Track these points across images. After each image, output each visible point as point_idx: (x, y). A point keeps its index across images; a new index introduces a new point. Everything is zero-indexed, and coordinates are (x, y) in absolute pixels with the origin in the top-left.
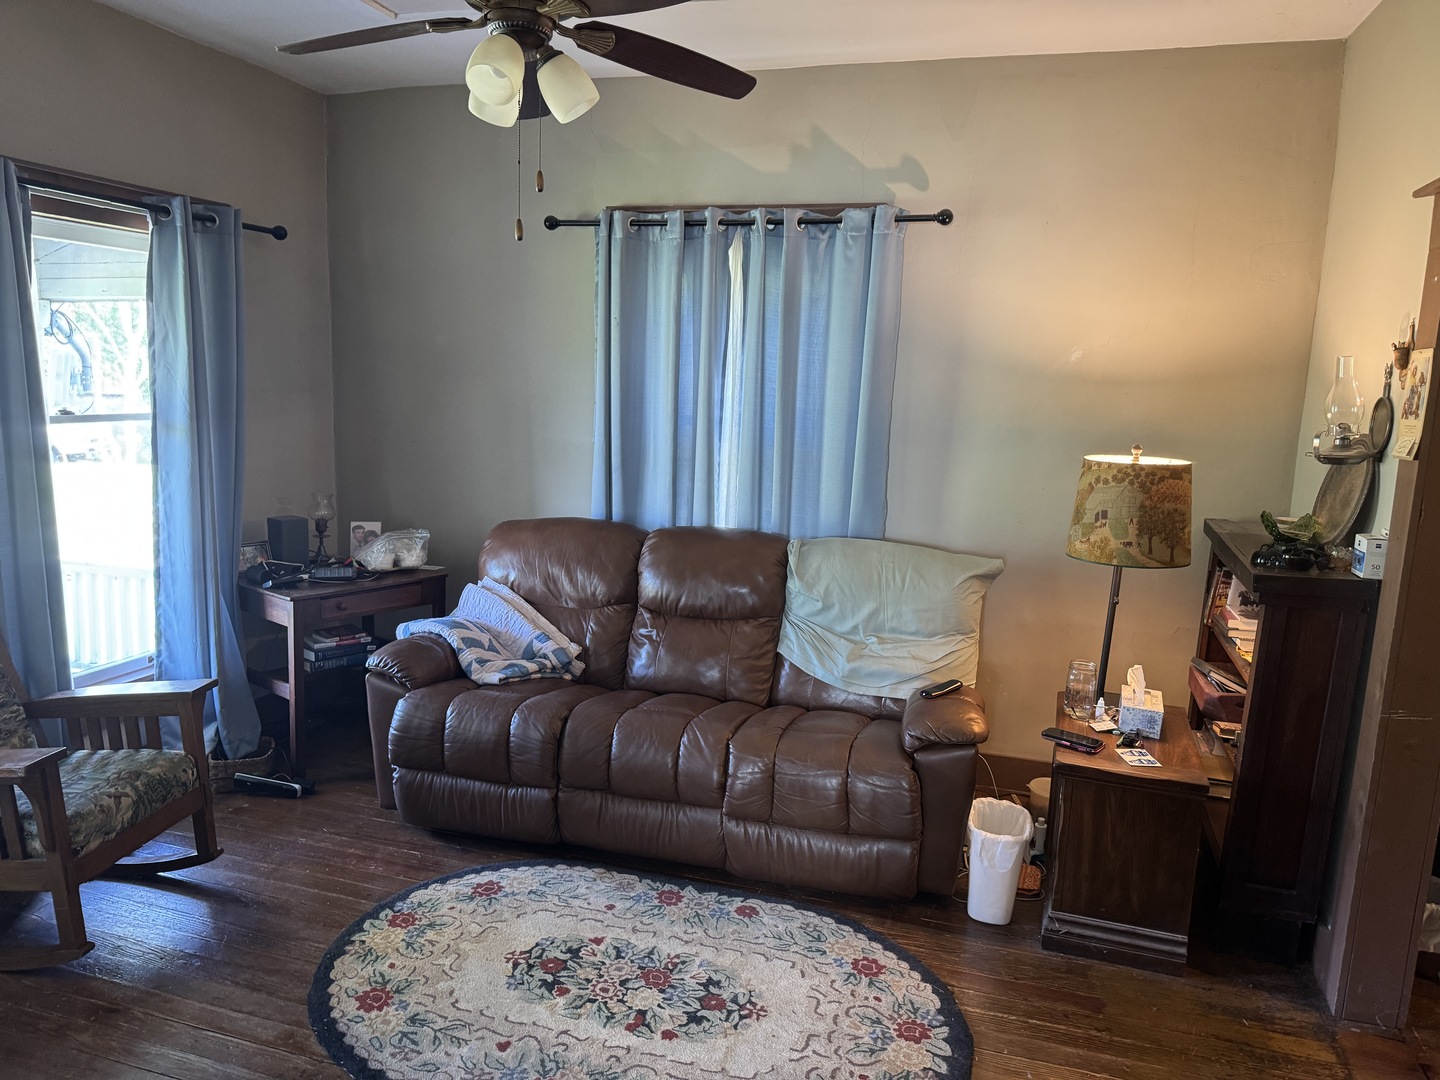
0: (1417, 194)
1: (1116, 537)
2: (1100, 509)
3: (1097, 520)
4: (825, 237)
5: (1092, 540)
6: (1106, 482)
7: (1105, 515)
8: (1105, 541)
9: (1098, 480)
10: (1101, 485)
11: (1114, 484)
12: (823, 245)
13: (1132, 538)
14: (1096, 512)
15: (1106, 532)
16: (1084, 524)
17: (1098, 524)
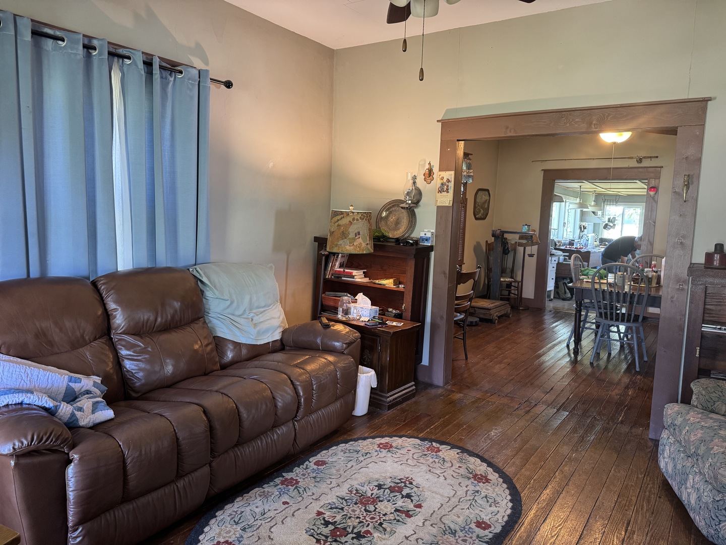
0: (438, 121)
1: (364, 242)
2: (356, 231)
3: (356, 236)
4: (172, 79)
5: (355, 244)
6: (357, 220)
7: (359, 233)
8: (360, 244)
9: (354, 219)
10: (355, 221)
11: (360, 220)
12: (171, 84)
13: (368, 242)
14: (355, 233)
15: (360, 240)
16: (350, 238)
17: (357, 238)
